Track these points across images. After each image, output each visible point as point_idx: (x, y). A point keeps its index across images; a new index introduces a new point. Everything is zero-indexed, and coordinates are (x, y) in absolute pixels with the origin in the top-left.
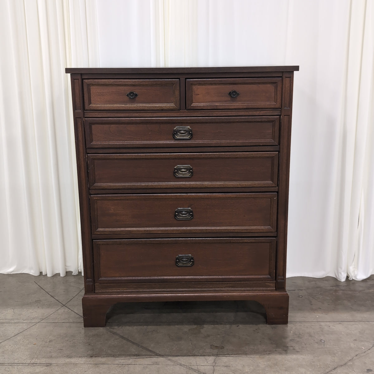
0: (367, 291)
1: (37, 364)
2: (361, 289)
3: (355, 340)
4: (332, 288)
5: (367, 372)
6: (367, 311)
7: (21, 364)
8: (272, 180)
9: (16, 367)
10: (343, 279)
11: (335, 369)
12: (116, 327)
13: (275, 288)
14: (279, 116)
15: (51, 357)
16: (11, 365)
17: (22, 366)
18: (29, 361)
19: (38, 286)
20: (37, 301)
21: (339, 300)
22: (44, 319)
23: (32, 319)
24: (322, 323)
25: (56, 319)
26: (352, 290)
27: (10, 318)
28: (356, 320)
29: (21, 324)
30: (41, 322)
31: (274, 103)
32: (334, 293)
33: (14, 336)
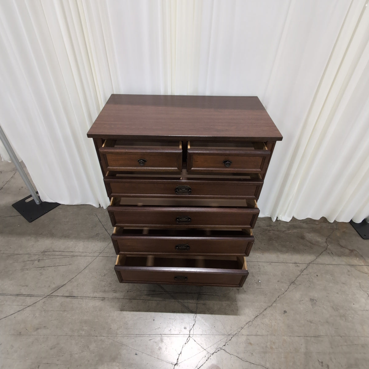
0: (287, 232)
1: (97, 298)
2: (284, 229)
3: (278, 281)
4: (266, 228)
5: (284, 313)
6: (287, 252)
7: (87, 298)
9: (84, 300)
10: (274, 220)
11: (265, 310)
15: (105, 291)
16: (82, 299)
17: (88, 299)
18: (92, 295)
19: (98, 219)
20: (97, 235)
21: (271, 240)
22: (101, 253)
23: (94, 252)
24: (260, 264)
25: (108, 253)
26: (278, 231)
27: (81, 251)
28: (280, 262)
29: (88, 257)
30: (99, 256)
31: (260, 170)
32: (268, 233)
33: (84, 269)
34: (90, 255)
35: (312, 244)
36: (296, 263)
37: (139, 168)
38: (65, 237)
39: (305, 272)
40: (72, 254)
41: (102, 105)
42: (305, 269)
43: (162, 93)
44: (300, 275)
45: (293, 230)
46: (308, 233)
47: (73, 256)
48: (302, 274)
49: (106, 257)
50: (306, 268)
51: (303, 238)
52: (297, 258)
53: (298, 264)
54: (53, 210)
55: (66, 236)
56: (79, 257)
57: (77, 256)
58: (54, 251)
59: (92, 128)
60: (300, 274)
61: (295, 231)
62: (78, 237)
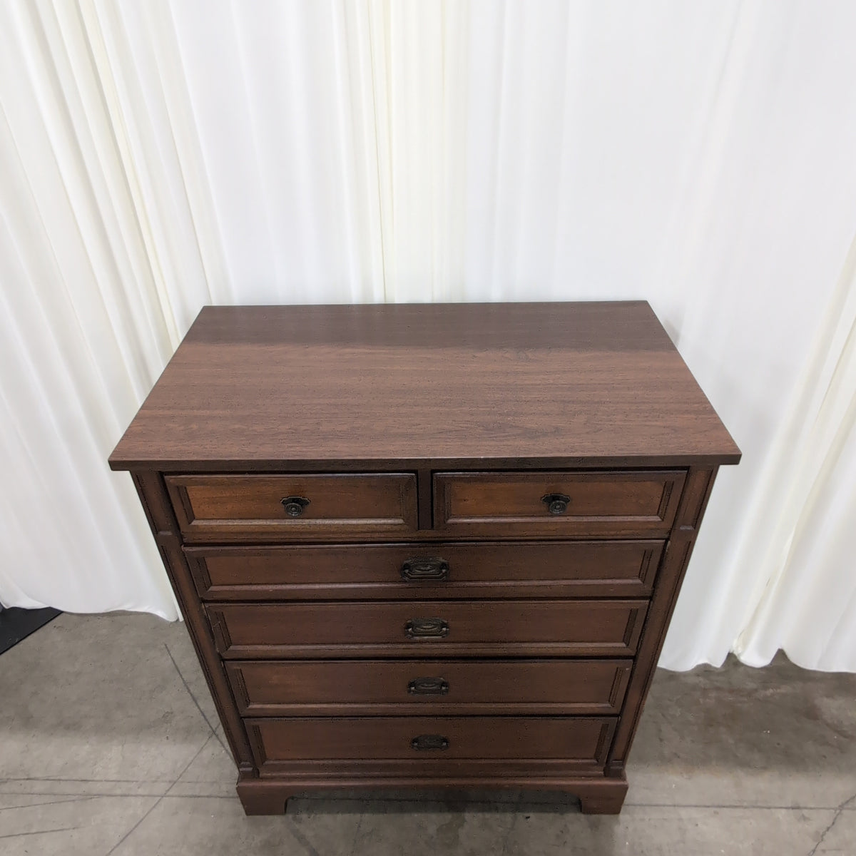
0: (761, 694)
2: (751, 685)
6: (765, 768)
8: (626, 640)
12: (304, 816)
13: (602, 773)
14: (664, 541)
19: (170, 661)
20: (167, 717)
21: (711, 726)
22: (175, 782)
23: (154, 782)
24: (684, 813)
25: (197, 782)
26: (731, 691)
27: (114, 777)
28: (745, 804)
29: (132, 800)
30: (168, 796)
31: (657, 519)
32: (701, 700)
33: (118, 845)
34: (140, 791)
35: (845, 737)
36: (798, 808)
37: (287, 522)
38: (68, 728)
39: (831, 840)
40: (85, 787)
41: (177, 337)
42: (828, 829)
43: (354, 296)
44: (814, 851)
45: (780, 688)
46: (828, 696)
47: (88, 796)
48: (822, 846)
49: (191, 797)
50: (833, 823)
51: (812, 713)
52: (798, 786)
53: (805, 812)
54: (34, 635)
55: (69, 726)
56: (105, 800)
57: (100, 795)
58: (27, 779)
59: (128, 435)
60: (813, 848)
61: (785, 689)
62: (106, 728)
